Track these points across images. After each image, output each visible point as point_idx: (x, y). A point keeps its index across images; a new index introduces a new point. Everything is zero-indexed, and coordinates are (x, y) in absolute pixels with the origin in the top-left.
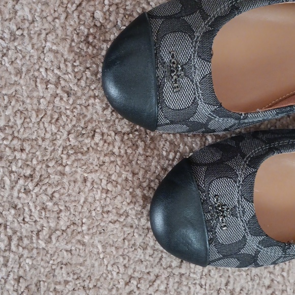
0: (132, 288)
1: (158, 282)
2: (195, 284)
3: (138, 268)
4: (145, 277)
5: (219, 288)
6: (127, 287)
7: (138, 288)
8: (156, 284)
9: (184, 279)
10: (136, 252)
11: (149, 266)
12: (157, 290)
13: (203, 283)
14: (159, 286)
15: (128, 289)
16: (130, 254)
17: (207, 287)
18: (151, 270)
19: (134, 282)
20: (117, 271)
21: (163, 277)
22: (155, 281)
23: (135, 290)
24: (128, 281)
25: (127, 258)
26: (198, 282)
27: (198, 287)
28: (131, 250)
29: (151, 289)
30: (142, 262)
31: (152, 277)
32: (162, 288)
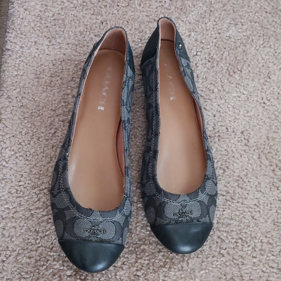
0: (226, 253)
1: (222, 237)
2: (223, 214)
3: (214, 249)
4: (219, 245)
5: (225, 200)
6: (225, 256)
7: (226, 249)
8: (223, 238)
9: (220, 221)
10: (205, 250)
11: (213, 242)
12: (227, 238)
13: (222, 209)
14: (224, 236)
15: (226, 255)
16: (206, 253)
17: (224, 207)
18: (215, 241)
19: (222, 251)
20: (216, 261)
21: (219, 234)
22: (221, 239)
23: (226, 251)
24: (221, 255)
25: (209, 256)
26: (222, 213)
27: (224, 213)
28: (204, 253)
29: (226, 241)
30: (210, 247)
31: (219, 240)
32: (225, 234)
